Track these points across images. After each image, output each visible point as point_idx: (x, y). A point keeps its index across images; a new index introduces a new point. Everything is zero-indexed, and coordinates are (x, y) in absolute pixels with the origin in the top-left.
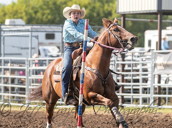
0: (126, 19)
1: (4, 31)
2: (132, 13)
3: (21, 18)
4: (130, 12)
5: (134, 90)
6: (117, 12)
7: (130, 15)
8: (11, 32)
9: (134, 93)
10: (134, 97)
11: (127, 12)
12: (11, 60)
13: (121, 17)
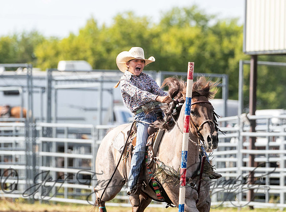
0: (259, 62)
1: (57, 81)
2: (269, 53)
3: (85, 59)
4: (264, 51)
5: (271, 179)
6: (244, 51)
7: (264, 57)
8: (67, 82)
9: (271, 184)
10: (271, 191)
11: (259, 51)
12: (68, 128)
13: (249, 59)
